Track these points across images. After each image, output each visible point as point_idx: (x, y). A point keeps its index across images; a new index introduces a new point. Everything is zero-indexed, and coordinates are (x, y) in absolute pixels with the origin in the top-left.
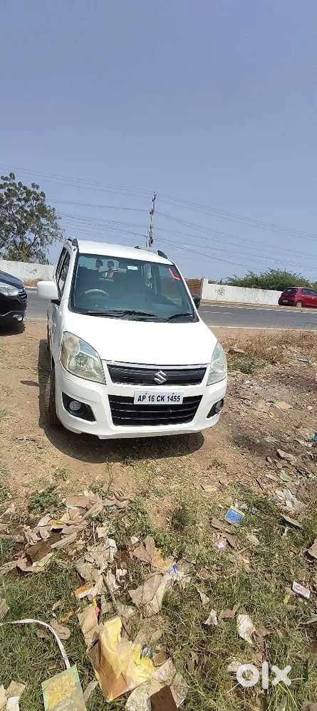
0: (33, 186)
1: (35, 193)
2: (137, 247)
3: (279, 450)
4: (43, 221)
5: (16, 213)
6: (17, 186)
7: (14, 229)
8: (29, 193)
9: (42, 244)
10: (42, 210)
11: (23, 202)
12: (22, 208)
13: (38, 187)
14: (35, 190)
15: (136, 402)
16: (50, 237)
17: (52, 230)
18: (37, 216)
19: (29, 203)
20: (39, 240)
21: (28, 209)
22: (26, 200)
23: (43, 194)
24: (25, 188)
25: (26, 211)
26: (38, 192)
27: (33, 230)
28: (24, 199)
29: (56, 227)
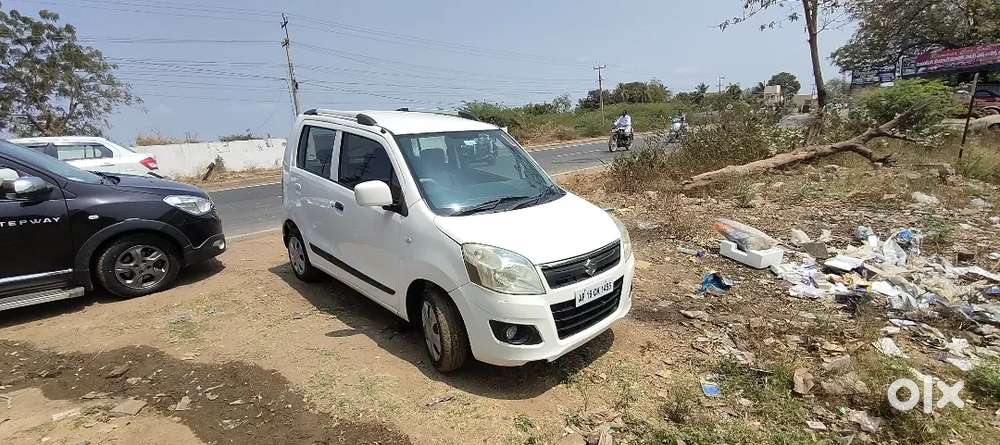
0: (44, 15)
1: (50, 27)
2: (406, 110)
3: (682, 311)
4: (82, 74)
5: (19, 65)
6: (10, 18)
7: (18, 93)
8: (37, 28)
9: (90, 115)
10: (75, 57)
11: (29, 46)
12: (28, 55)
13: (56, 17)
14: (50, 22)
15: (578, 304)
16: (103, 101)
17: (104, 88)
18: (65, 68)
19: (42, 46)
20: (80, 107)
21: (43, 57)
22: (35, 42)
23: (69, 29)
24: (25, 20)
25: (39, 61)
26: (59, 24)
27: (63, 92)
28: (29, 39)
29: (111, 81)
